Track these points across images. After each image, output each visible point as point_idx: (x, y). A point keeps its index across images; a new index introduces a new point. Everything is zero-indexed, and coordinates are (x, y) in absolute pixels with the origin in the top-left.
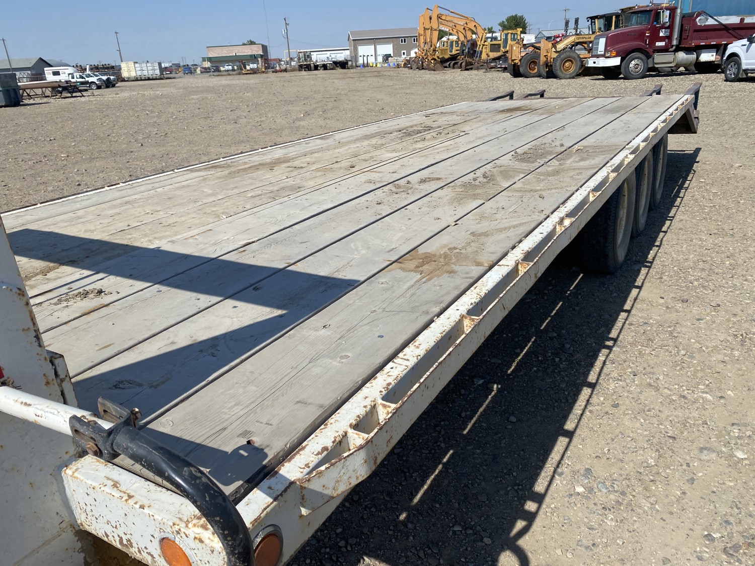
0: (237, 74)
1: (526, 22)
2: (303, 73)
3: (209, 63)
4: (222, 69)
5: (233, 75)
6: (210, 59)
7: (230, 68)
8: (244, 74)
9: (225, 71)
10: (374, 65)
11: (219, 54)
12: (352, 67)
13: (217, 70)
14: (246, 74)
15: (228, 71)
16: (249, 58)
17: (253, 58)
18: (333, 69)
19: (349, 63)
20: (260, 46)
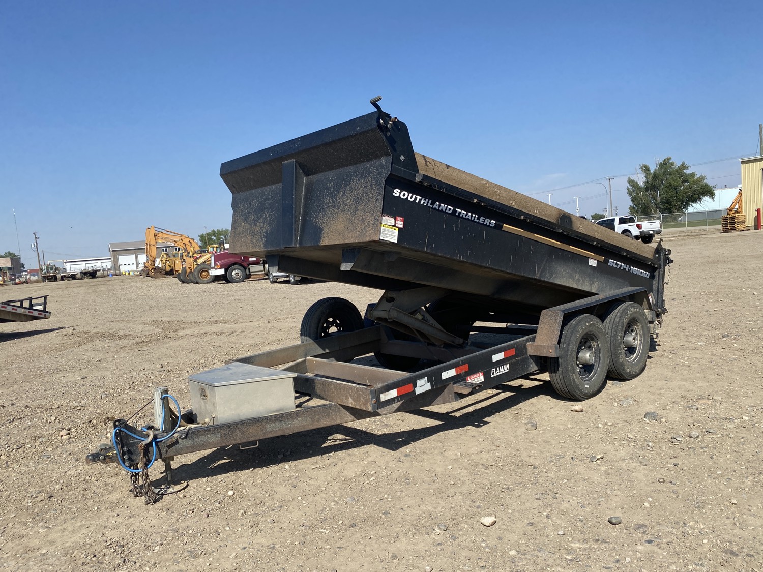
2: (46, 283)
10: (127, 273)
18: (81, 279)
19: (98, 272)
20: (9, 259)
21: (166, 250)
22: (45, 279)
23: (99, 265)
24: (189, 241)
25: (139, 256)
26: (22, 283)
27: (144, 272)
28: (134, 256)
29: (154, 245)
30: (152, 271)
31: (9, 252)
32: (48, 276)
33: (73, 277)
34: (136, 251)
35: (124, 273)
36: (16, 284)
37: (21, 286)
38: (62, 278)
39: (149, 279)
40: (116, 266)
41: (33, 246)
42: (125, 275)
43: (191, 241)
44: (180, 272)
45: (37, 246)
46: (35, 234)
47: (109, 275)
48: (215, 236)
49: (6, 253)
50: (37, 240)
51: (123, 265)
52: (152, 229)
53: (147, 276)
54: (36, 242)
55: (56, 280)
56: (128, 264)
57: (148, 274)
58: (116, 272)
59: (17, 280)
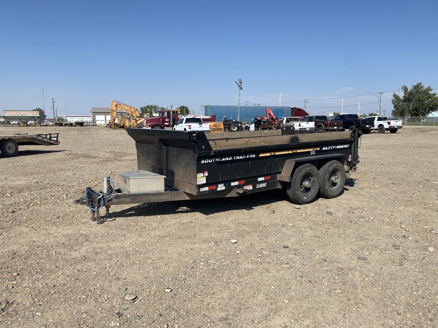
0: (17, 126)
1: (189, 109)
2: (57, 127)
3: (4, 119)
4: (12, 123)
5: (15, 126)
6: (4, 117)
7: (17, 122)
8: (22, 126)
9: (14, 124)
10: (100, 125)
11: (11, 115)
12: (87, 126)
13: (9, 123)
14: (23, 126)
15: (15, 124)
16: (30, 118)
17: (33, 118)
18: (75, 126)
19: (84, 123)
20: (38, 112)
21: (122, 114)
22: (56, 124)
23: (85, 119)
24: (134, 111)
25: (107, 116)
26: (45, 126)
27: (109, 125)
28: (104, 116)
29: (115, 111)
30: (113, 125)
31: (38, 108)
32: (58, 123)
33: (71, 125)
34: (105, 113)
35: (98, 125)
36: (41, 126)
37: (44, 127)
38: (66, 125)
39: (110, 129)
40: (94, 121)
41: (51, 106)
42: (99, 126)
43: (135, 110)
44: (128, 127)
45: (53, 106)
46: (53, 99)
47: (90, 126)
48: (149, 109)
49: (37, 109)
50: (54, 103)
51: (98, 120)
52: (115, 102)
53: (110, 128)
54: (53, 104)
55: (62, 125)
56: (101, 120)
57: (111, 126)
58: (94, 124)
59: (42, 124)
